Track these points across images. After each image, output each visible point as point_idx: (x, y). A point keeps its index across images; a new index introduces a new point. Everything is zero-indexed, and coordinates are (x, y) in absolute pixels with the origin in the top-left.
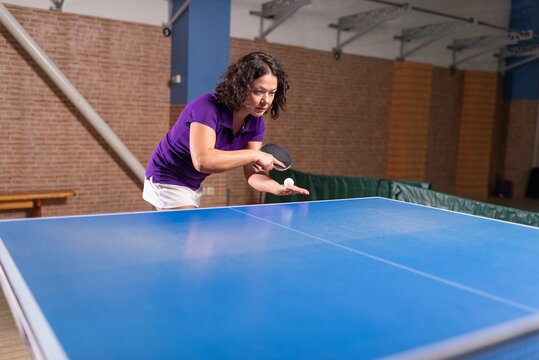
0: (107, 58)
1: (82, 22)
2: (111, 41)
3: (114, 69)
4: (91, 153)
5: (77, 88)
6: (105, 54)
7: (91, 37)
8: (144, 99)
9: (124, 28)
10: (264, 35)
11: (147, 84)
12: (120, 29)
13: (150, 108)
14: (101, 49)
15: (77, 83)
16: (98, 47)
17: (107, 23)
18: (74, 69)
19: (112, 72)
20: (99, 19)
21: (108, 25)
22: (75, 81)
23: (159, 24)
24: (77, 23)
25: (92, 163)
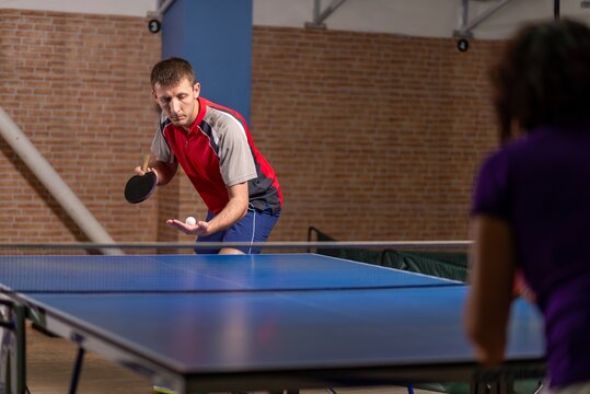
0: (62, 72)
1: (24, 21)
2: (68, 47)
3: (71, 89)
4: (34, 220)
5: (15, 120)
6: (58, 67)
7: (39, 43)
8: (118, 132)
9: (88, 24)
10: (321, 18)
11: (123, 109)
12: (81, 26)
13: (127, 147)
14: (52, 59)
15: (16, 113)
16: (48, 56)
17: (61, 18)
18: (12, 91)
19: (69, 93)
20: (51, 14)
21: (63, 22)
22: (12, 109)
23: (143, 14)
24: (18, 22)
25: (36, 234)
